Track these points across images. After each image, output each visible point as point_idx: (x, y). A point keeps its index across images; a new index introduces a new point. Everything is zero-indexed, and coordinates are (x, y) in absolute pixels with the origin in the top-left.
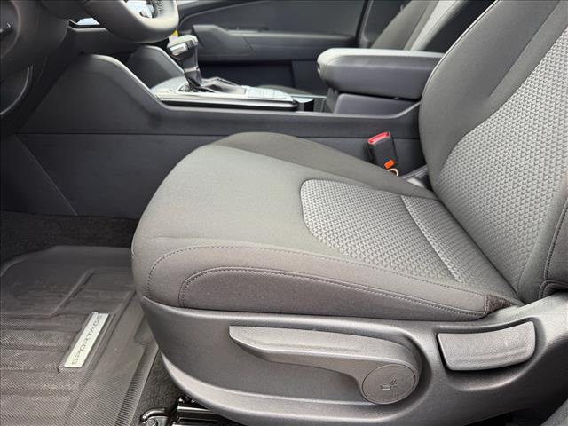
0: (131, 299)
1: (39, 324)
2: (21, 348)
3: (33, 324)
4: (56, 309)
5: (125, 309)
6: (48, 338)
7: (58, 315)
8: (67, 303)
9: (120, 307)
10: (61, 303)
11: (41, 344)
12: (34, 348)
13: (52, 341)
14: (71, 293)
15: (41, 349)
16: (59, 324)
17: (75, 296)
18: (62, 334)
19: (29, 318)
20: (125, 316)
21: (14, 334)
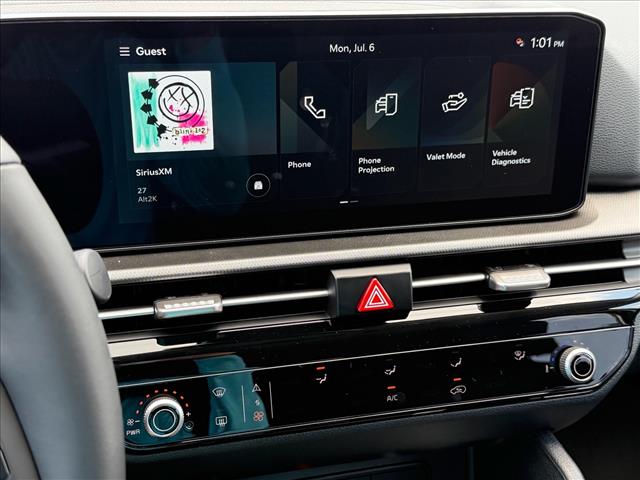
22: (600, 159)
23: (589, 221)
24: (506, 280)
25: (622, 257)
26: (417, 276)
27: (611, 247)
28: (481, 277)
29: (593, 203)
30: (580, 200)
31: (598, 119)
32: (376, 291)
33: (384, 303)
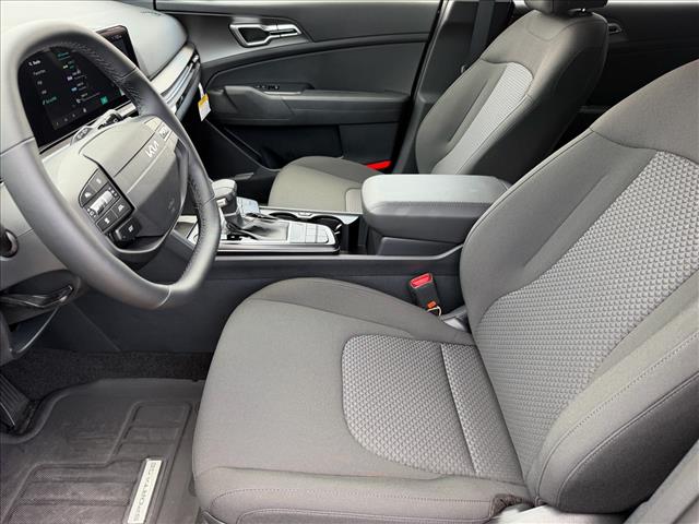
0: (181, 439)
1: (97, 474)
2: (82, 503)
3: (90, 474)
4: (109, 455)
5: (177, 450)
6: (107, 491)
7: (113, 462)
8: (120, 447)
9: (172, 448)
10: (113, 448)
11: (102, 498)
12: (97, 503)
13: (112, 494)
14: (120, 433)
15: (103, 503)
16: (115, 474)
17: (125, 437)
18: (120, 485)
19: (84, 468)
20: (178, 459)
21: (74, 487)
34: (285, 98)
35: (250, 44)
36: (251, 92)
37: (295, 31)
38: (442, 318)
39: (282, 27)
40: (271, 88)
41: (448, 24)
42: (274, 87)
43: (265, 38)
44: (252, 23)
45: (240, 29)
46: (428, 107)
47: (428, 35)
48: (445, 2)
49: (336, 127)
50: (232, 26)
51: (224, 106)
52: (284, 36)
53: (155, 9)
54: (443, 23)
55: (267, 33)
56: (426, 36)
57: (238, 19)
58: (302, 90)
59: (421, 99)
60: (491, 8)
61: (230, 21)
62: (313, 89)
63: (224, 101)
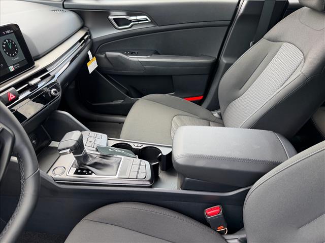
22: (33, 54)
23: (38, 66)
24: (33, 82)
25: (48, 71)
26: (16, 89)
27: (44, 70)
28: (27, 85)
29: (37, 63)
30: (34, 64)
31: (27, 43)
32: (11, 95)
33: (14, 97)
34: (140, 60)
35: (120, 28)
36: (120, 56)
37: (147, 20)
38: (227, 237)
39: (139, 17)
40: (132, 54)
41: (242, 15)
42: (134, 53)
43: (129, 24)
44: (122, 15)
45: (114, 19)
46: (228, 66)
47: (230, 22)
48: (241, 2)
49: (170, 77)
50: (109, 17)
51: (105, 63)
52: (141, 23)
53: (64, 8)
54: (239, 15)
55: (131, 21)
56: (229, 23)
57: (113, 13)
58: (151, 55)
59: (224, 60)
60: (273, 6)
61: (108, 14)
62: (159, 54)
63: (106, 60)
